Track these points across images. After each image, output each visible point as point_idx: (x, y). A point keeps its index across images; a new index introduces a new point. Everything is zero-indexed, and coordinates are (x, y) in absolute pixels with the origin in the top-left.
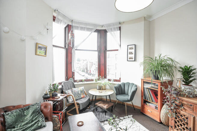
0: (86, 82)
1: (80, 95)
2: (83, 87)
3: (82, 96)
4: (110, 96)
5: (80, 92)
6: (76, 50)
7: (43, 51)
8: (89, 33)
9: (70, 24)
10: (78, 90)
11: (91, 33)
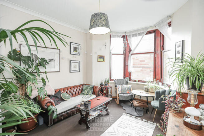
0: (138, 83)
1: (126, 90)
2: (131, 86)
3: (127, 92)
4: (148, 97)
5: (127, 89)
6: (132, 54)
7: (102, 60)
8: (141, 37)
9: (124, 34)
10: (126, 87)
11: (143, 36)
